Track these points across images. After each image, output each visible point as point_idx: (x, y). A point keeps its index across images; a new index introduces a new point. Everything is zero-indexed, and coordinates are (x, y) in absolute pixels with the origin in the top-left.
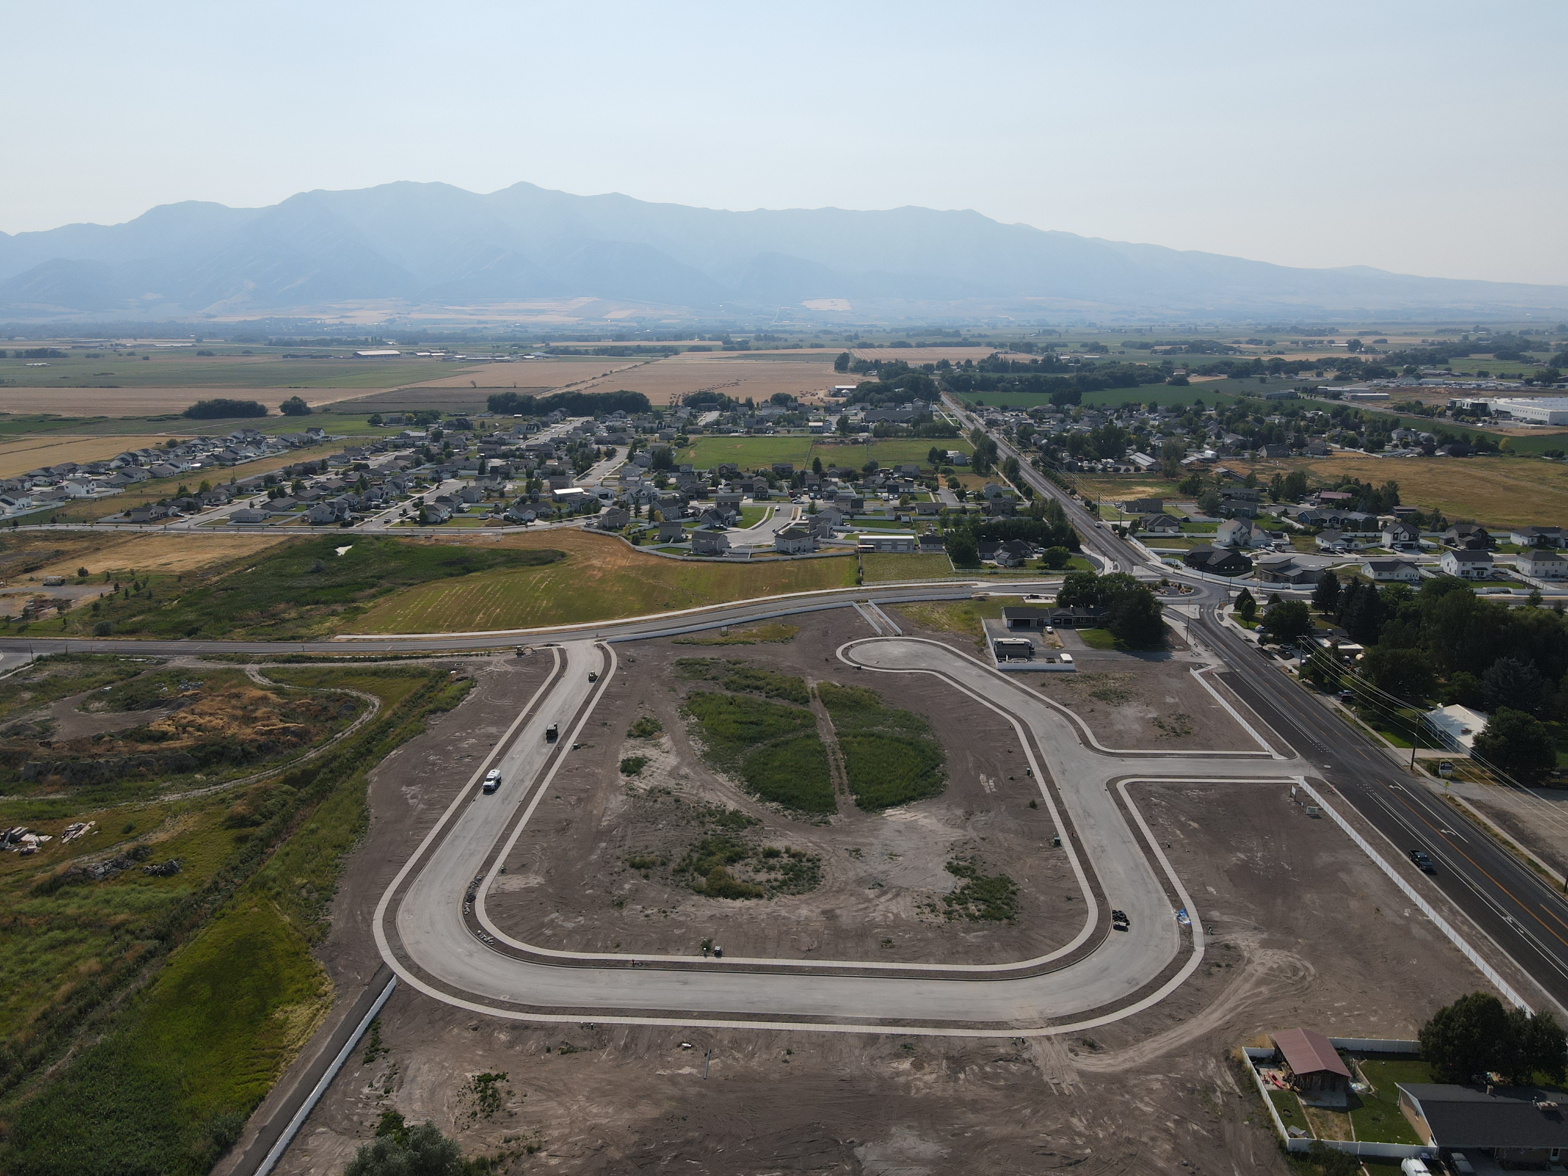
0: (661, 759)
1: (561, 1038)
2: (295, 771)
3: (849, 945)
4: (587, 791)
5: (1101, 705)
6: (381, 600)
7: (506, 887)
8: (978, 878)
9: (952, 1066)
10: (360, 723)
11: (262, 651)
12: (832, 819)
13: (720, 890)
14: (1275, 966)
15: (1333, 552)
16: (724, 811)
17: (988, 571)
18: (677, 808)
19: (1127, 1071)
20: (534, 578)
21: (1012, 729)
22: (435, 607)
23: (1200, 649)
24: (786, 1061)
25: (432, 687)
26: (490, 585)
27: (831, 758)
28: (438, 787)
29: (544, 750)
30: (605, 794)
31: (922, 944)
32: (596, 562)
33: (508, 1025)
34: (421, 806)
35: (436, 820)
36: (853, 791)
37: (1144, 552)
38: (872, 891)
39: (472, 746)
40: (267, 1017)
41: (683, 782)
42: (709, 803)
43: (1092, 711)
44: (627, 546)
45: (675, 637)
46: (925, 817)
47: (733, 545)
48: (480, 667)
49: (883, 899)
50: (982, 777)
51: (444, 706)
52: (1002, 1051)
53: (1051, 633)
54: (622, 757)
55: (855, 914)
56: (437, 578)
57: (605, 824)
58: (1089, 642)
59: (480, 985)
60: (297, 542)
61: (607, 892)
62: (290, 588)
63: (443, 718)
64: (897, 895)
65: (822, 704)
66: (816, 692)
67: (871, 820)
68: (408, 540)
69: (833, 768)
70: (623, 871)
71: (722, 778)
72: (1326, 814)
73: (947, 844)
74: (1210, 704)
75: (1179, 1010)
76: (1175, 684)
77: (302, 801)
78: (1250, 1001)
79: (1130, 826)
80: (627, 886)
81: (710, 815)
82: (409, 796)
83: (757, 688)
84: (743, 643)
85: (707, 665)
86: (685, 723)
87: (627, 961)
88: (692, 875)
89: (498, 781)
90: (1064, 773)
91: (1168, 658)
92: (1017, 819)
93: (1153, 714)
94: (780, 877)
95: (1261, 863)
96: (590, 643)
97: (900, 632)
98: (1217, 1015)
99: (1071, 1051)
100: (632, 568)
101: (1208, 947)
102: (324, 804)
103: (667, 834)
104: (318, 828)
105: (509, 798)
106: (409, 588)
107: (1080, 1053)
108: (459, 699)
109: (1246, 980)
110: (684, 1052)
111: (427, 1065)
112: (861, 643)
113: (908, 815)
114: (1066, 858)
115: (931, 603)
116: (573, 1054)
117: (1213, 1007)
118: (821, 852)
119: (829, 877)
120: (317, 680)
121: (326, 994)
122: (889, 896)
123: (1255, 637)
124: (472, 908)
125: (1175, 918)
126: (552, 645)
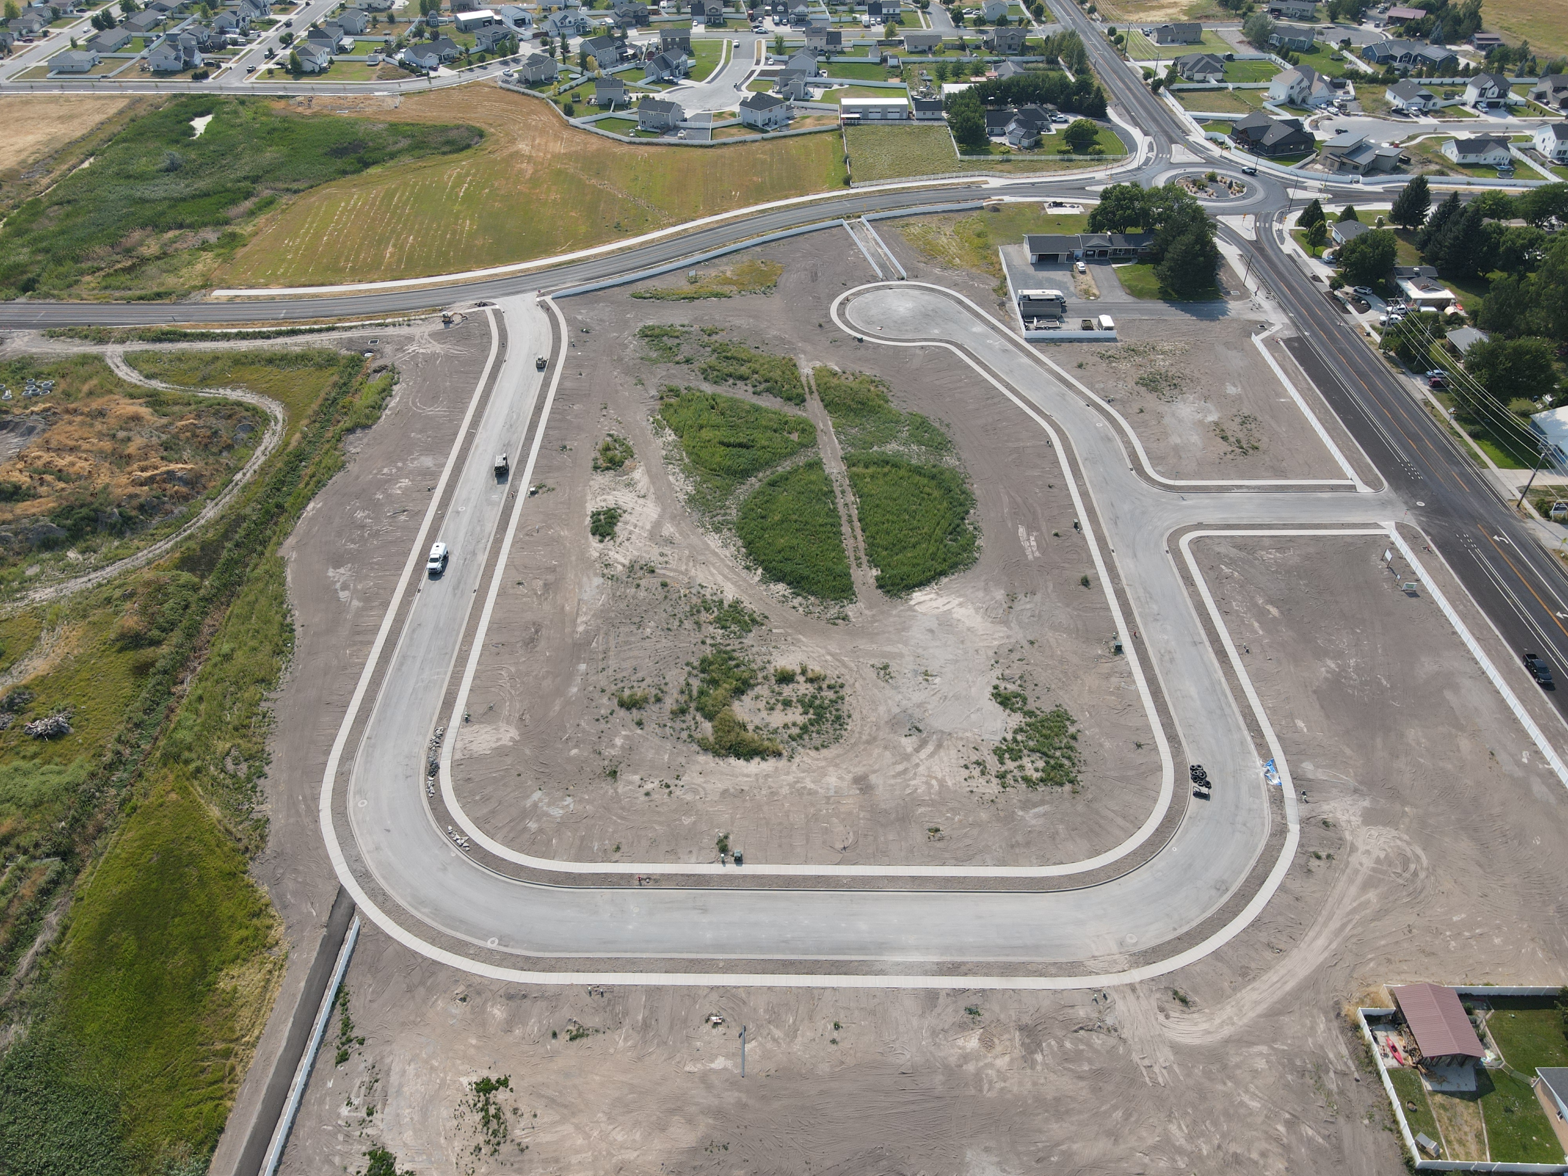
0: (638, 509)
1: (566, 1012)
2: (192, 544)
3: (891, 837)
4: (552, 570)
5: (1150, 400)
6: (261, 220)
7: (474, 747)
8: (1030, 714)
9: (1027, 1041)
10: (264, 453)
11: (124, 320)
12: (850, 610)
13: (730, 748)
14: (1382, 855)
15: (1407, 116)
16: (721, 602)
17: (998, 157)
18: (666, 597)
19: (1227, 1041)
20: (450, 176)
21: (1049, 444)
22: (331, 234)
23: (1260, 298)
24: (834, 1042)
25: (345, 384)
26: (396, 190)
27: (840, 502)
28: (372, 569)
29: (495, 497)
30: (576, 575)
31: (975, 832)
32: (523, 147)
33: (501, 992)
34: (356, 603)
35: (377, 629)
36: (874, 563)
37: (1182, 117)
38: (909, 739)
39: (406, 491)
40: (211, 987)
41: (667, 550)
42: (702, 587)
43: (1142, 411)
44: (558, 116)
45: (634, 285)
46: (961, 605)
47: (688, 114)
48: (402, 343)
49: (923, 754)
50: (1022, 531)
51: (364, 421)
52: (1082, 1013)
53: (1083, 272)
54: (591, 507)
55: (892, 781)
56: (329, 179)
57: (581, 629)
58: (1129, 287)
59: (461, 921)
60: (142, 110)
61: (595, 751)
62: (143, 201)
63: (365, 440)
64: (939, 746)
65: (821, 404)
66: (813, 383)
67: (896, 610)
68: (282, 104)
69: (844, 519)
70: (611, 714)
71: (714, 541)
72: (1424, 589)
73: (991, 653)
74: (1278, 395)
75: (1278, 935)
76: (1235, 360)
77: (208, 600)
78: (1357, 917)
79: (1200, 615)
80: (618, 741)
81: (707, 610)
82: (338, 586)
83: (742, 378)
84: (717, 295)
85: (677, 337)
86: (660, 442)
87: (631, 875)
88: (694, 719)
89: (445, 559)
90: (1116, 523)
91: (1224, 313)
92: (1068, 605)
93: (1212, 418)
94: (801, 720)
95: (1355, 677)
96: (532, 298)
97: (904, 274)
98: (1321, 942)
99: (1162, 1010)
100: (568, 156)
101: (1305, 822)
102: (237, 607)
103: (658, 646)
104: (233, 650)
105: (461, 586)
106: (295, 197)
107: (1172, 1014)
108: (380, 407)
109: (1351, 881)
110: (714, 1031)
111: (412, 1066)
112: (858, 294)
113: (941, 601)
114: (1130, 674)
115: (936, 218)
116: (584, 1040)
117: (1316, 928)
118: (843, 670)
119: (856, 716)
120: (200, 374)
121: (277, 943)
122: (930, 748)
123: (1325, 272)
124: (436, 785)
125: (1262, 775)
126: (484, 305)
